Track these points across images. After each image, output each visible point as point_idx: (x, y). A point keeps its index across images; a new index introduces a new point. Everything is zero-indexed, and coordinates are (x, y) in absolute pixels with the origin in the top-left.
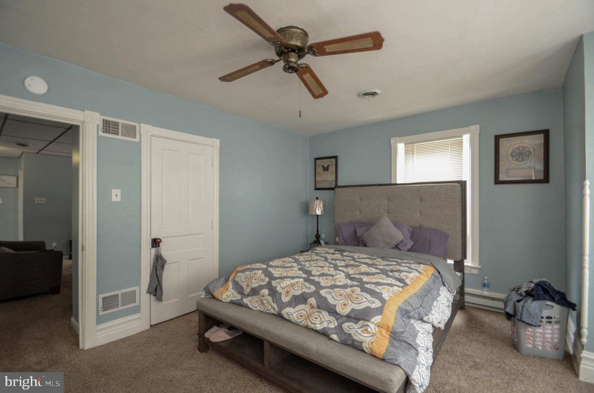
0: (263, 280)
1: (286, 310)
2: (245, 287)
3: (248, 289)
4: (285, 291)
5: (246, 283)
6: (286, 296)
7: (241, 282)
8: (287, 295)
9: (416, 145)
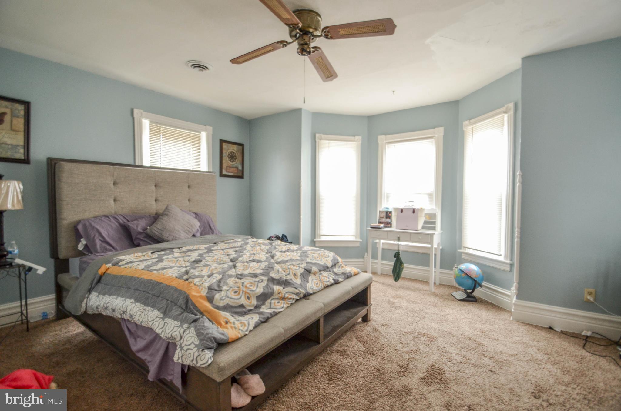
0: (260, 281)
1: (309, 287)
2: (247, 302)
3: (253, 301)
4: (292, 275)
5: (243, 297)
6: (296, 279)
7: (237, 301)
8: (296, 277)
9: (162, 127)
